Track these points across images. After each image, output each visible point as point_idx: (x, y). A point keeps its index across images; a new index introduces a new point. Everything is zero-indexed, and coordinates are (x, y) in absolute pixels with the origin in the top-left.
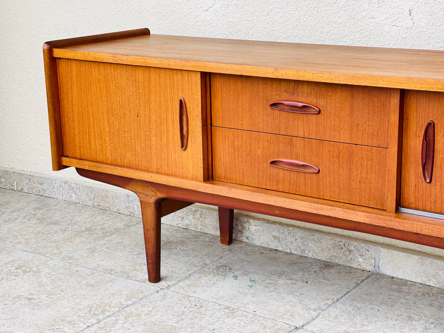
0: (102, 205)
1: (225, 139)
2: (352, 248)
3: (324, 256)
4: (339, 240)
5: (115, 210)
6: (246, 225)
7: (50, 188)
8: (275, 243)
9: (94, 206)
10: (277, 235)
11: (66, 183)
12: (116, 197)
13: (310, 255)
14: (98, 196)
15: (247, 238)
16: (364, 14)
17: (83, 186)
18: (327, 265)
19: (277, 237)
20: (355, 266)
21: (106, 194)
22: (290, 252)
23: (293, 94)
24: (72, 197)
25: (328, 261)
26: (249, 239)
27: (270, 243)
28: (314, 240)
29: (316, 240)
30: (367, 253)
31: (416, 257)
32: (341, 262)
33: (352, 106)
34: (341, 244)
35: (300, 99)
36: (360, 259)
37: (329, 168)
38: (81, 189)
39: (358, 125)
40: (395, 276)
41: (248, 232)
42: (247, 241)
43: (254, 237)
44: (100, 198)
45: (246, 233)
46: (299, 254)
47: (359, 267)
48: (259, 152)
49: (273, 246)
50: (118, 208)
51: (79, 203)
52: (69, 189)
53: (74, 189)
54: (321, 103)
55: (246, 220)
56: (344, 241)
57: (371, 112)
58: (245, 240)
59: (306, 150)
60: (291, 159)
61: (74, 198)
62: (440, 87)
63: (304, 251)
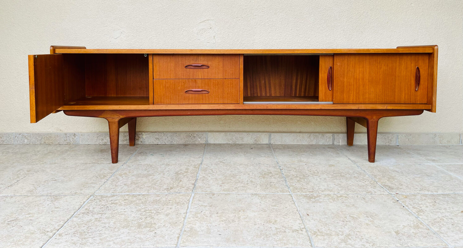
0: (47, 142)
1: (161, 84)
2: (195, 135)
3: (182, 142)
4: (188, 133)
5: (57, 143)
6: (141, 136)
7: (8, 139)
8: (157, 141)
9: (41, 144)
10: (158, 137)
11: (20, 134)
12: (57, 136)
13: (175, 143)
14: (44, 138)
15: (141, 142)
16: (195, 38)
17: (32, 134)
18: (185, 145)
19: (158, 138)
20: (197, 143)
21: (50, 135)
22: (164, 144)
23: (196, 61)
24: (24, 141)
25: (184, 143)
26: (143, 142)
27: (154, 142)
28: (177, 136)
29: (178, 135)
30: (202, 136)
31: (223, 133)
32: (190, 143)
33: (223, 63)
34: (190, 134)
35: (199, 63)
36: (199, 140)
37: (214, 90)
38: (31, 136)
39: (226, 71)
40: (215, 143)
41: (142, 139)
42: (141, 143)
43: (145, 141)
44: (46, 138)
45: (141, 140)
46: (169, 144)
47: (199, 143)
48: (179, 88)
49: (155, 143)
50: (58, 142)
51: (30, 144)
52: (22, 138)
53: (26, 137)
54: (209, 64)
55: (140, 133)
56: (191, 133)
57: (231, 65)
58: (140, 143)
59: (203, 84)
60: (195, 89)
61: (26, 142)
62: (262, 52)
63: (172, 142)
